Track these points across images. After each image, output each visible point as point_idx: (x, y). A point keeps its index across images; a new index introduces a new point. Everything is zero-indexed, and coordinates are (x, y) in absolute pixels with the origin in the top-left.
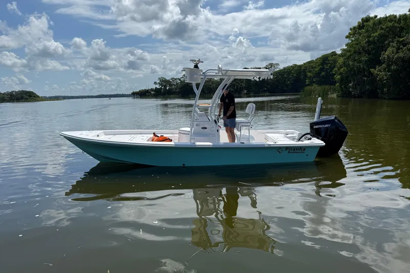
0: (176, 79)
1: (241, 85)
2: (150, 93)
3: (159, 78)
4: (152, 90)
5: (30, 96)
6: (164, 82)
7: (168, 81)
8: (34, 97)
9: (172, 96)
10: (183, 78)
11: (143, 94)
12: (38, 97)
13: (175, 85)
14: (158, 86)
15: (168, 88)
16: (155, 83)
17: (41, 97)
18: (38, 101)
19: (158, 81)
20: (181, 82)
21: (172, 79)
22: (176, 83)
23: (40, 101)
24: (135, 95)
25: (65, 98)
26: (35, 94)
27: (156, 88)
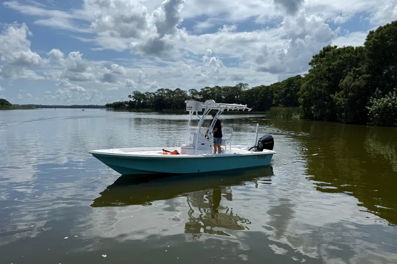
0: (150, 93)
2: (124, 105)
3: (133, 92)
4: (126, 103)
5: (2, 104)
6: (138, 95)
7: (143, 95)
8: (7, 105)
9: (146, 109)
10: (157, 92)
11: (117, 107)
12: (11, 105)
13: (149, 99)
14: (132, 100)
15: (142, 102)
16: (130, 96)
17: (14, 105)
18: (9, 109)
19: (133, 95)
20: (155, 96)
21: (146, 93)
22: (151, 97)
23: (12, 109)
24: (108, 107)
25: (38, 107)
26: (8, 102)
27: (130, 101)
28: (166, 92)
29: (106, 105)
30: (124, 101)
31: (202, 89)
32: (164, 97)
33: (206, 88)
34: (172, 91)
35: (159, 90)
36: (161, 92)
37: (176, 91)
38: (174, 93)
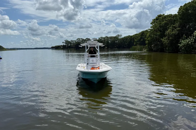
0: (73, 41)
2: (60, 47)
3: (65, 40)
4: (61, 46)
6: (67, 42)
7: (70, 42)
8: (2, 48)
9: (71, 49)
11: (57, 48)
12: (4, 48)
14: (64, 44)
15: (69, 45)
16: (63, 43)
17: (6, 48)
18: (3, 50)
19: (65, 42)
20: (76, 42)
21: (71, 41)
22: (73, 43)
23: (5, 50)
24: (53, 48)
25: (18, 49)
26: (3, 47)
27: (63, 45)
28: (81, 40)
29: (51, 47)
30: (60, 45)
31: (99, 38)
32: (80, 42)
33: (101, 37)
34: (84, 40)
35: (77, 39)
36: (79, 40)
37: (86, 39)
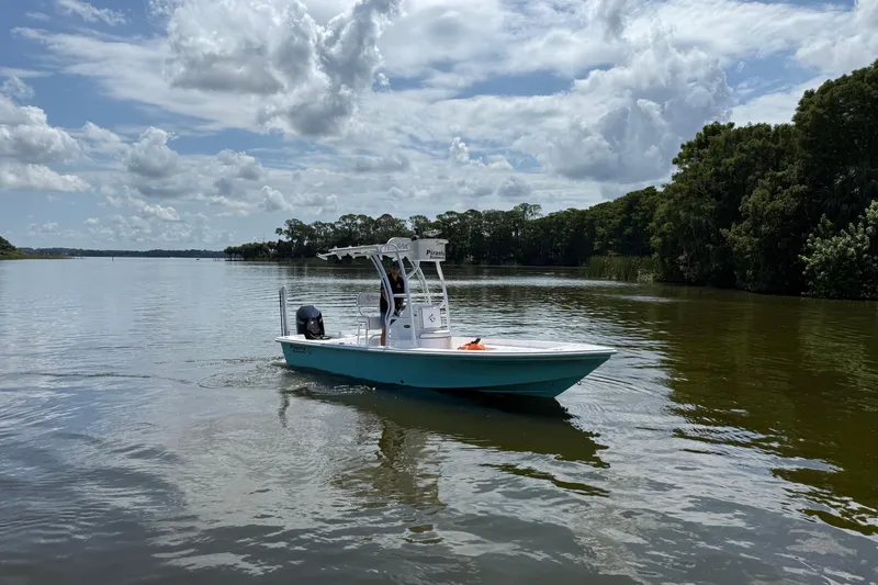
0: (324, 225)
1: (463, 245)
2: (267, 251)
3: (288, 222)
4: (271, 245)
6: (297, 229)
7: (309, 228)
8: (4, 247)
10: (339, 222)
11: (250, 254)
12: (14, 249)
13: (322, 238)
14: (284, 238)
15: (306, 243)
16: (279, 231)
17: (20, 249)
18: (10, 258)
19: (285, 228)
20: (336, 231)
21: (316, 224)
22: (325, 232)
23: (16, 258)
24: (231, 254)
25: (73, 253)
26: (7, 242)
27: (280, 241)
28: (359, 222)
29: (225, 251)
30: (267, 242)
31: (439, 216)
32: (356, 232)
33: (447, 213)
34: (373, 221)
35: (344, 218)
36: (348, 221)
37: (383, 220)
38: (377, 223)
